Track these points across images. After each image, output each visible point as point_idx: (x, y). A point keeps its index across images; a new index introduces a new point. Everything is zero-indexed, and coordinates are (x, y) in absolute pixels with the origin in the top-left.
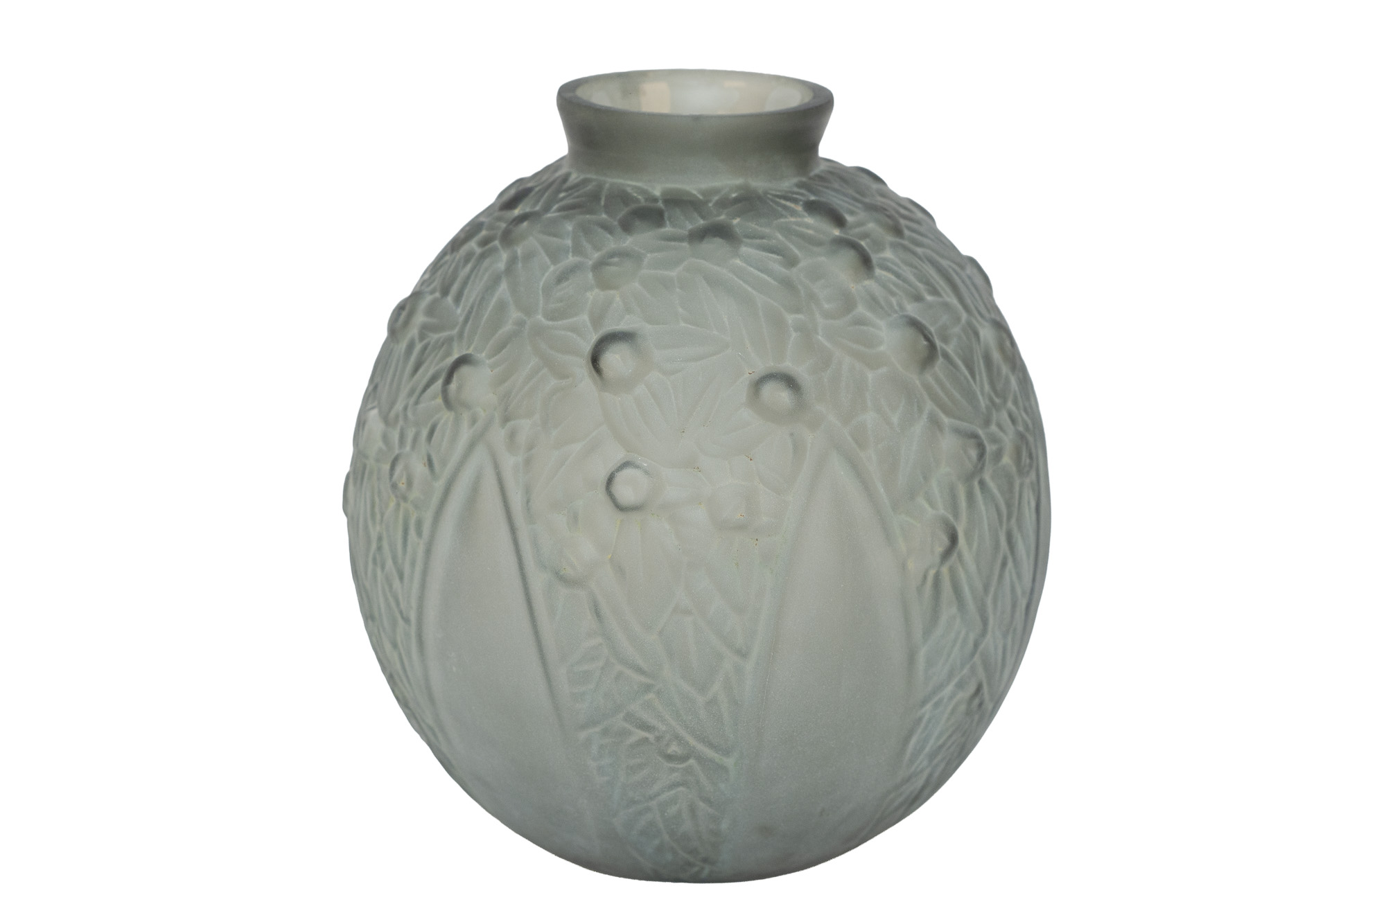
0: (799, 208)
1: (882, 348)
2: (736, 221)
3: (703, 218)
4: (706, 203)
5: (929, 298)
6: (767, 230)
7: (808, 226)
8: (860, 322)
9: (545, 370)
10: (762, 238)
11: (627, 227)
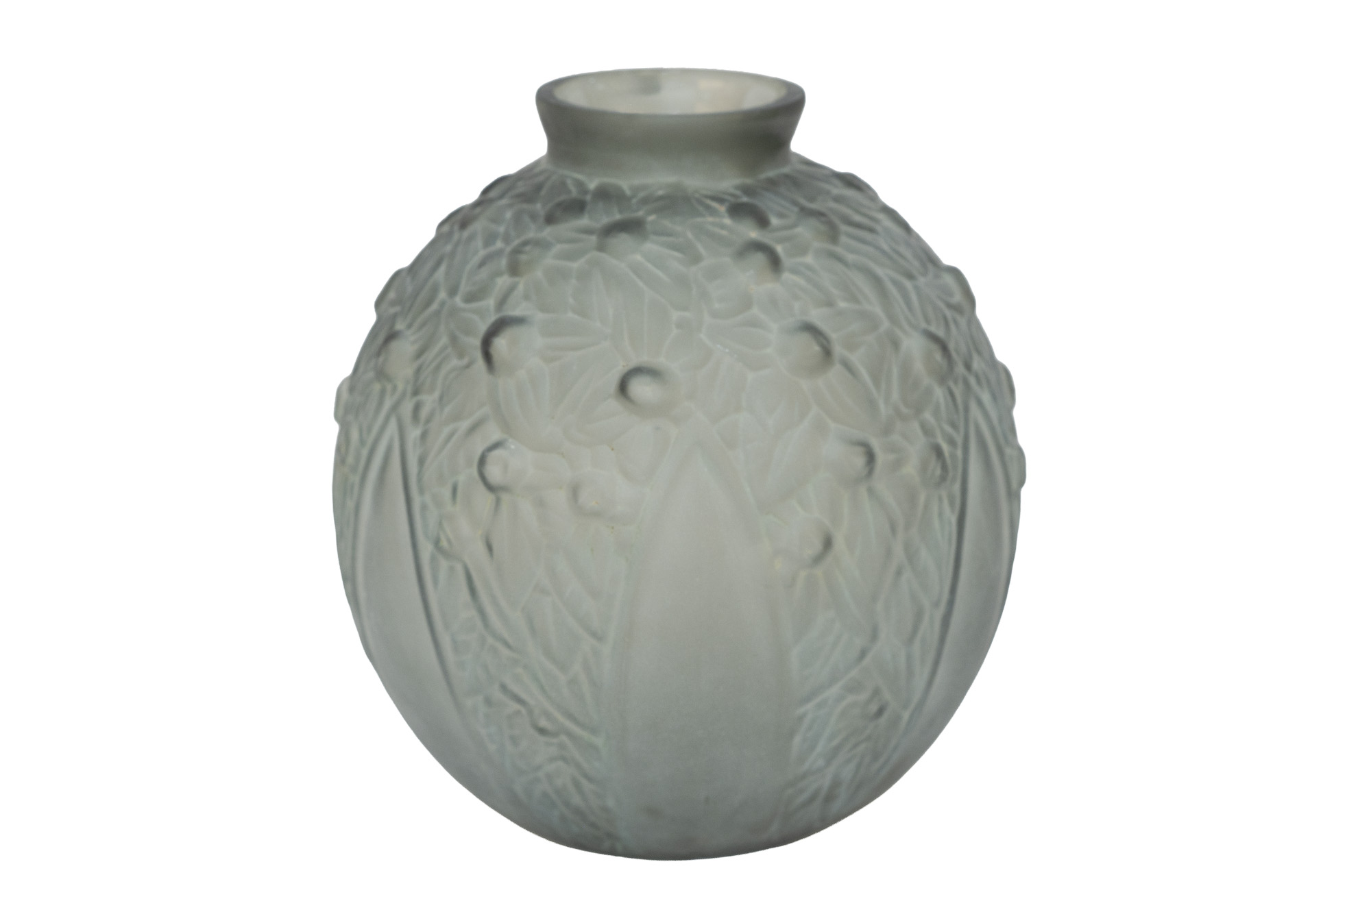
0: (722, 209)
1: (769, 350)
2: (651, 218)
3: (620, 212)
4: (629, 199)
5: (842, 305)
6: (678, 228)
7: (723, 227)
8: (754, 323)
9: (449, 350)
10: (669, 235)
11: (550, 219)
